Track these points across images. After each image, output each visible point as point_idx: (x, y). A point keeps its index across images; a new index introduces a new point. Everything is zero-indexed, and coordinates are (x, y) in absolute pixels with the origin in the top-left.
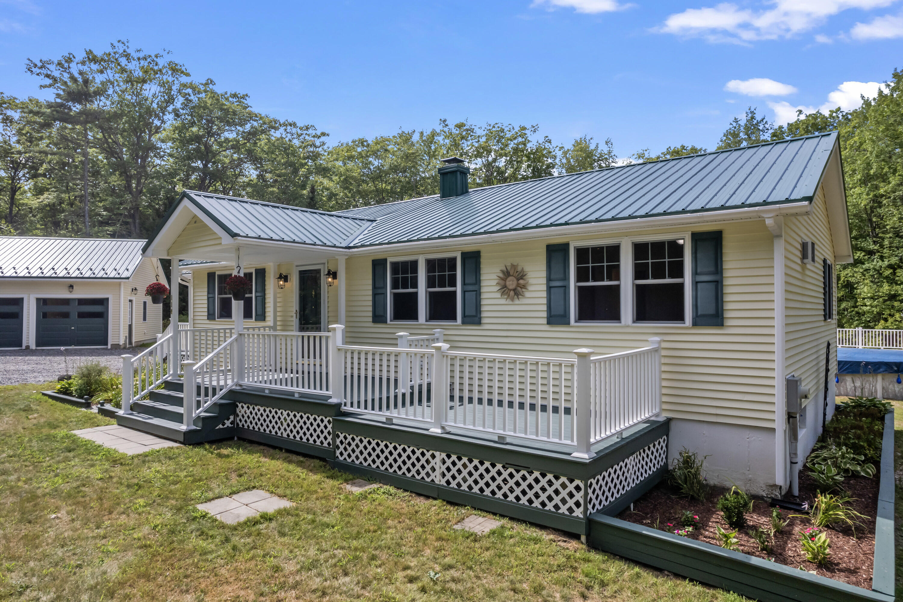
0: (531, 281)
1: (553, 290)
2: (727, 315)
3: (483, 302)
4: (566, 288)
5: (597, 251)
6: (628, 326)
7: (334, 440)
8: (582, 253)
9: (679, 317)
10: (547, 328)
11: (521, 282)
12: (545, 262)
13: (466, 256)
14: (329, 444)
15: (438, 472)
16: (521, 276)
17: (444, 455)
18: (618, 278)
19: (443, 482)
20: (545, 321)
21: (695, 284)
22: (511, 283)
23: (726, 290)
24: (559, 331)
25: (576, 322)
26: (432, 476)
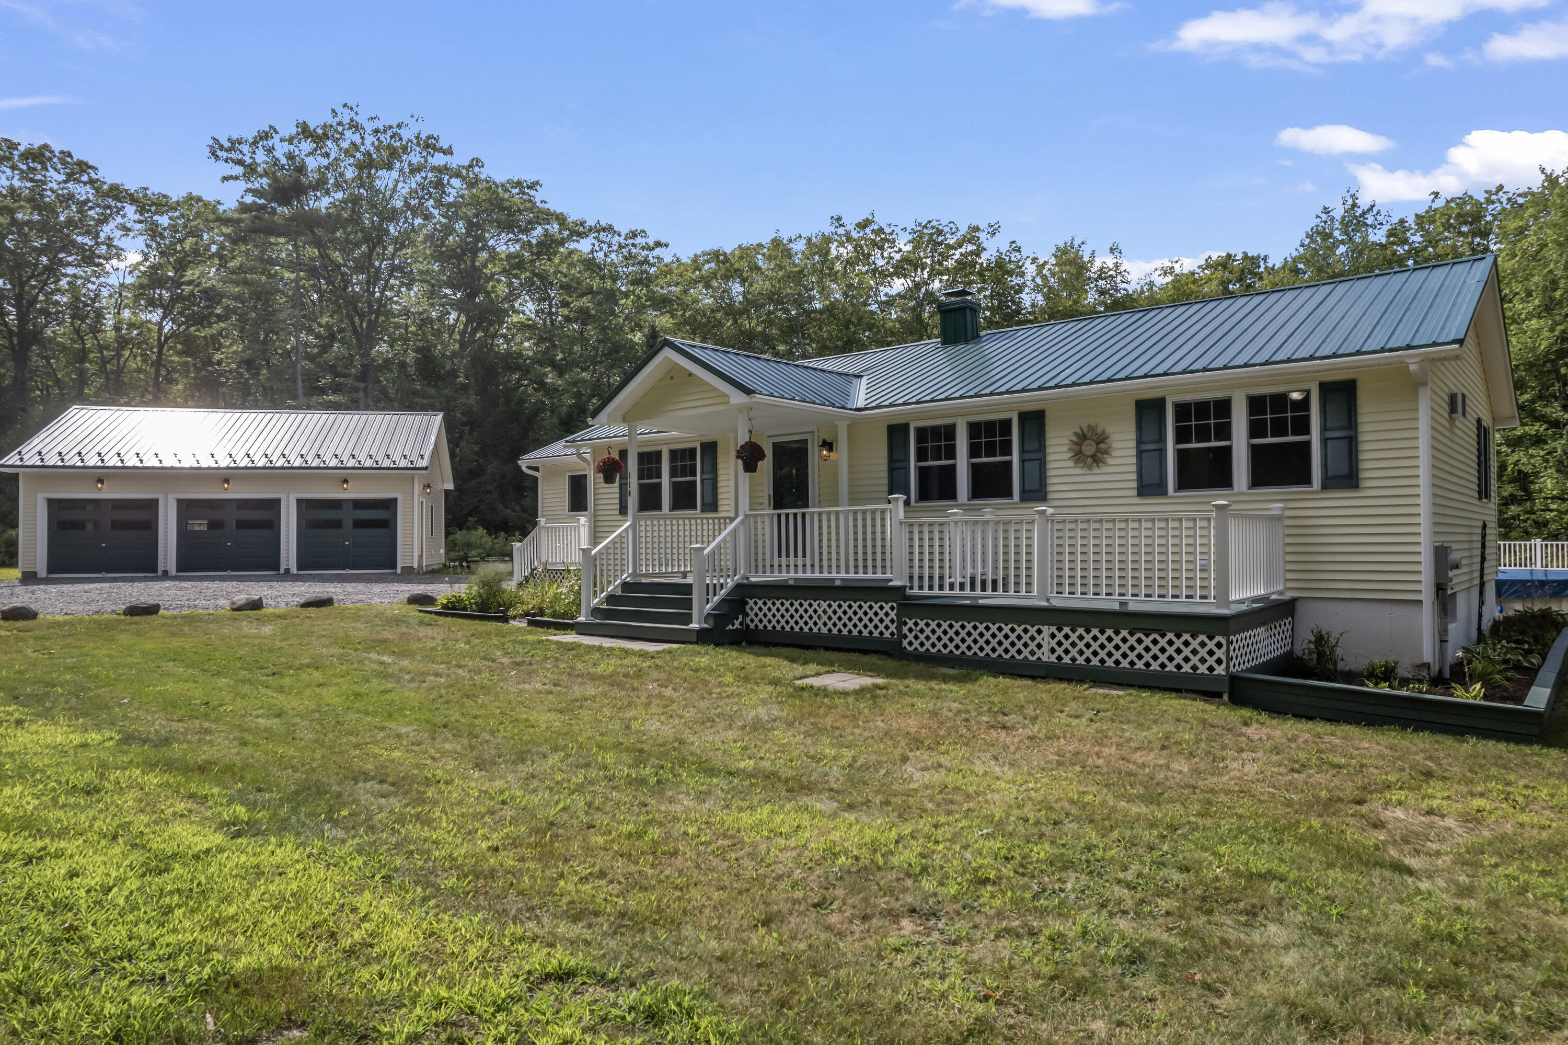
0: (1116, 445)
1: (1144, 455)
2: (1363, 475)
3: (1050, 473)
4: (1162, 452)
5: (1202, 408)
6: (1242, 494)
7: (899, 628)
8: (1182, 410)
9: (1306, 479)
10: (1137, 500)
11: (1102, 446)
12: (1134, 421)
13: (1025, 417)
14: (892, 634)
15: (1046, 649)
16: (1101, 439)
17: (1053, 629)
18: (1228, 437)
19: (1053, 659)
20: (1135, 493)
21: (1325, 441)
22: (1089, 448)
23: (1362, 447)
24: (1154, 505)
25: (1175, 491)
26: (1039, 653)
